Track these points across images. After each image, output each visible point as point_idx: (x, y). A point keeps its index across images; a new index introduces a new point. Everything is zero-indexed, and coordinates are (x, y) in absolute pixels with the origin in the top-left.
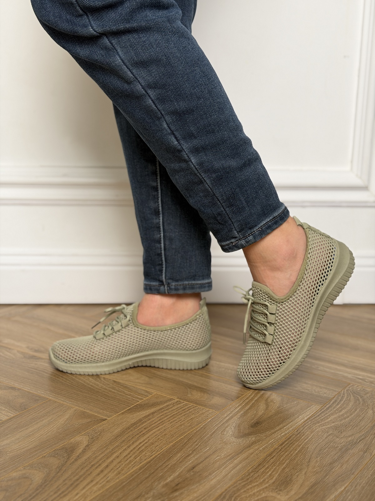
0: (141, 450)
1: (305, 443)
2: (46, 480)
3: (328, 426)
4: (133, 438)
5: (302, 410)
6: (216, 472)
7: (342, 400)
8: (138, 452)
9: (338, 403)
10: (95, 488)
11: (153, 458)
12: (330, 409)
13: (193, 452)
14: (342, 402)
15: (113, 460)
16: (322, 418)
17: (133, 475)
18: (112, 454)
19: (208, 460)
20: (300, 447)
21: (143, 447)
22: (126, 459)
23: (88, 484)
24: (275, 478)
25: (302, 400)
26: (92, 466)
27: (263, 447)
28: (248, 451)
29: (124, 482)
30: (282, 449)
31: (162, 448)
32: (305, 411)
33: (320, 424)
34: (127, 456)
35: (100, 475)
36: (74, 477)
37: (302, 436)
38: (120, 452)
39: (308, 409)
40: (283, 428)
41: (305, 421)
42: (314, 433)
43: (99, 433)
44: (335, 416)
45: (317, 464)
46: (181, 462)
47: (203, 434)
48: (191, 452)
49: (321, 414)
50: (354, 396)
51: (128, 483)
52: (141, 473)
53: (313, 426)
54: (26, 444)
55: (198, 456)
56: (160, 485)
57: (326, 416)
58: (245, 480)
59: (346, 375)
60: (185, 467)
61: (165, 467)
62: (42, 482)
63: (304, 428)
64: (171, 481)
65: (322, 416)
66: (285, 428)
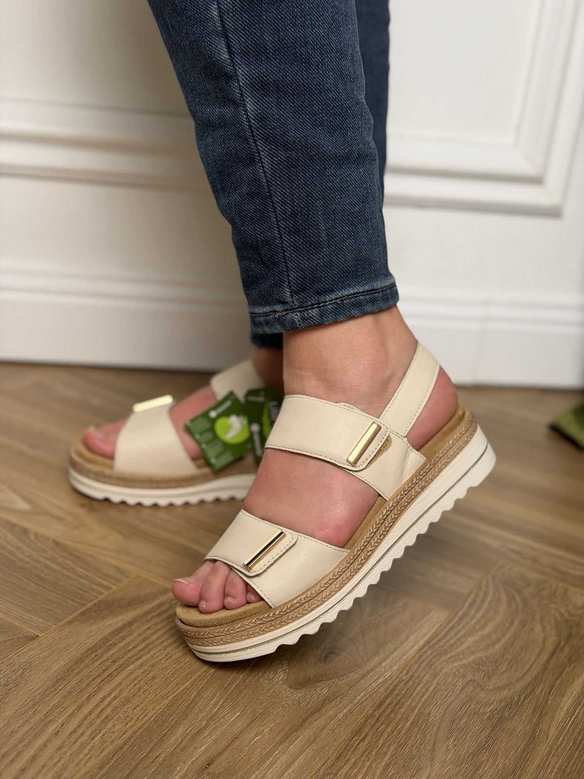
0: (104, 715)
3: (465, 662)
4: (88, 685)
5: (414, 623)
7: (486, 601)
8: (99, 720)
9: (480, 605)
11: (129, 738)
12: (465, 620)
13: (207, 722)
14: (486, 605)
15: (47, 741)
16: (451, 642)
18: (45, 726)
19: (237, 742)
22: (73, 738)
27: (345, 711)
28: (315, 721)
30: (380, 716)
31: (148, 711)
32: (419, 625)
33: (449, 656)
37: (418, 686)
38: (60, 720)
39: (425, 619)
40: (380, 664)
41: (421, 649)
42: (439, 677)
43: (19, 673)
44: (476, 637)
45: (449, 757)
46: (182, 750)
49: (449, 631)
50: (506, 591)
53: (435, 661)
55: (218, 733)
57: (459, 636)
60: (192, 763)
61: (152, 763)
63: (419, 666)
66: (383, 664)
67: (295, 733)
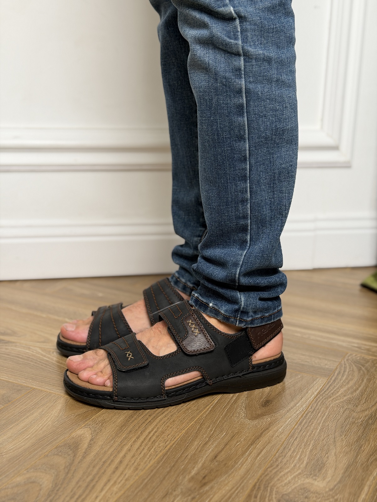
0: (152, 440)
1: (324, 421)
2: (56, 484)
3: (342, 400)
4: (139, 427)
5: (309, 385)
6: (241, 461)
7: (346, 371)
8: (150, 443)
9: (343, 374)
10: (115, 489)
11: (169, 449)
12: (337, 381)
13: (209, 438)
14: (346, 373)
15: (126, 454)
16: (332, 392)
17: (152, 471)
18: (122, 447)
19: (228, 446)
20: (320, 426)
21: (154, 437)
22: (139, 452)
23: (105, 485)
24: (305, 462)
25: (304, 373)
26: (104, 462)
27: (282, 428)
28: (267, 433)
29: (145, 479)
30: (302, 428)
31: (175, 436)
32: (312, 385)
33: (332, 398)
34: (138, 448)
35: (116, 473)
36: (87, 477)
37: (318, 413)
38: (130, 444)
39: (315, 382)
40: (295, 405)
41: (316, 396)
42: (330, 408)
43: (100, 424)
44: (345, 388)
45: (344, 443)
46: (200, 452)
47: (215, 418)
48: (207, 439)
49: (329, 387)
50: (356, 366)
51: (150, 479)
52: (160, 467)
53: (325, 402)
54: (22, 443)
55: (216, 443)
56: (186, 480)
57: (335, 389)
58: (274, 466)
59: (340, 343)
60: (207, 457)
61: (185, 459)
62: (52, 486)
63: (317, 404)
64: (197, 474)
65: (332, 390)
66: (297, 405)
67: (258, 440)
